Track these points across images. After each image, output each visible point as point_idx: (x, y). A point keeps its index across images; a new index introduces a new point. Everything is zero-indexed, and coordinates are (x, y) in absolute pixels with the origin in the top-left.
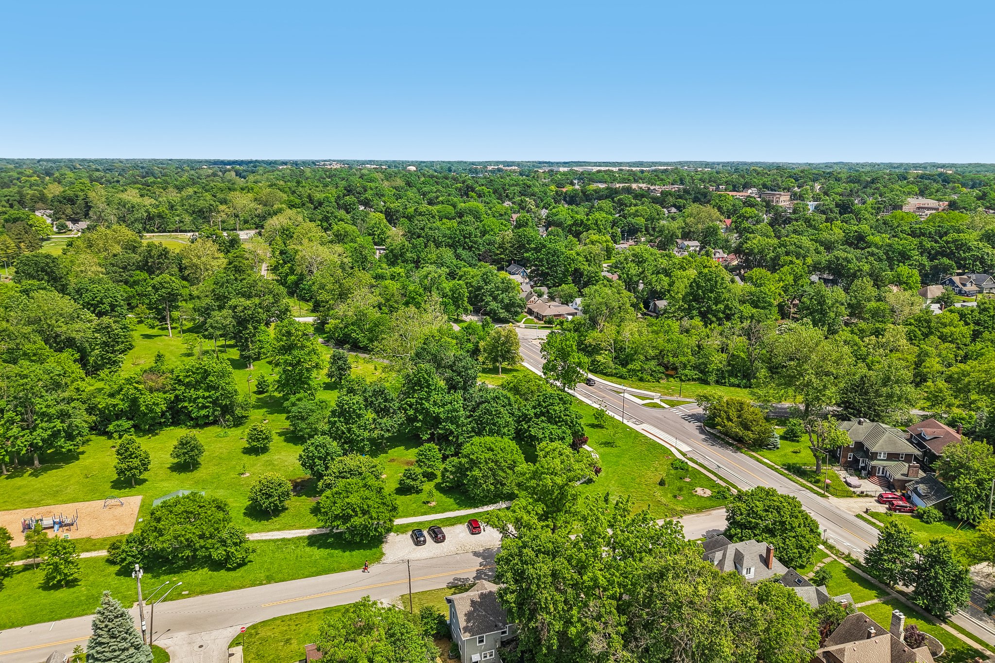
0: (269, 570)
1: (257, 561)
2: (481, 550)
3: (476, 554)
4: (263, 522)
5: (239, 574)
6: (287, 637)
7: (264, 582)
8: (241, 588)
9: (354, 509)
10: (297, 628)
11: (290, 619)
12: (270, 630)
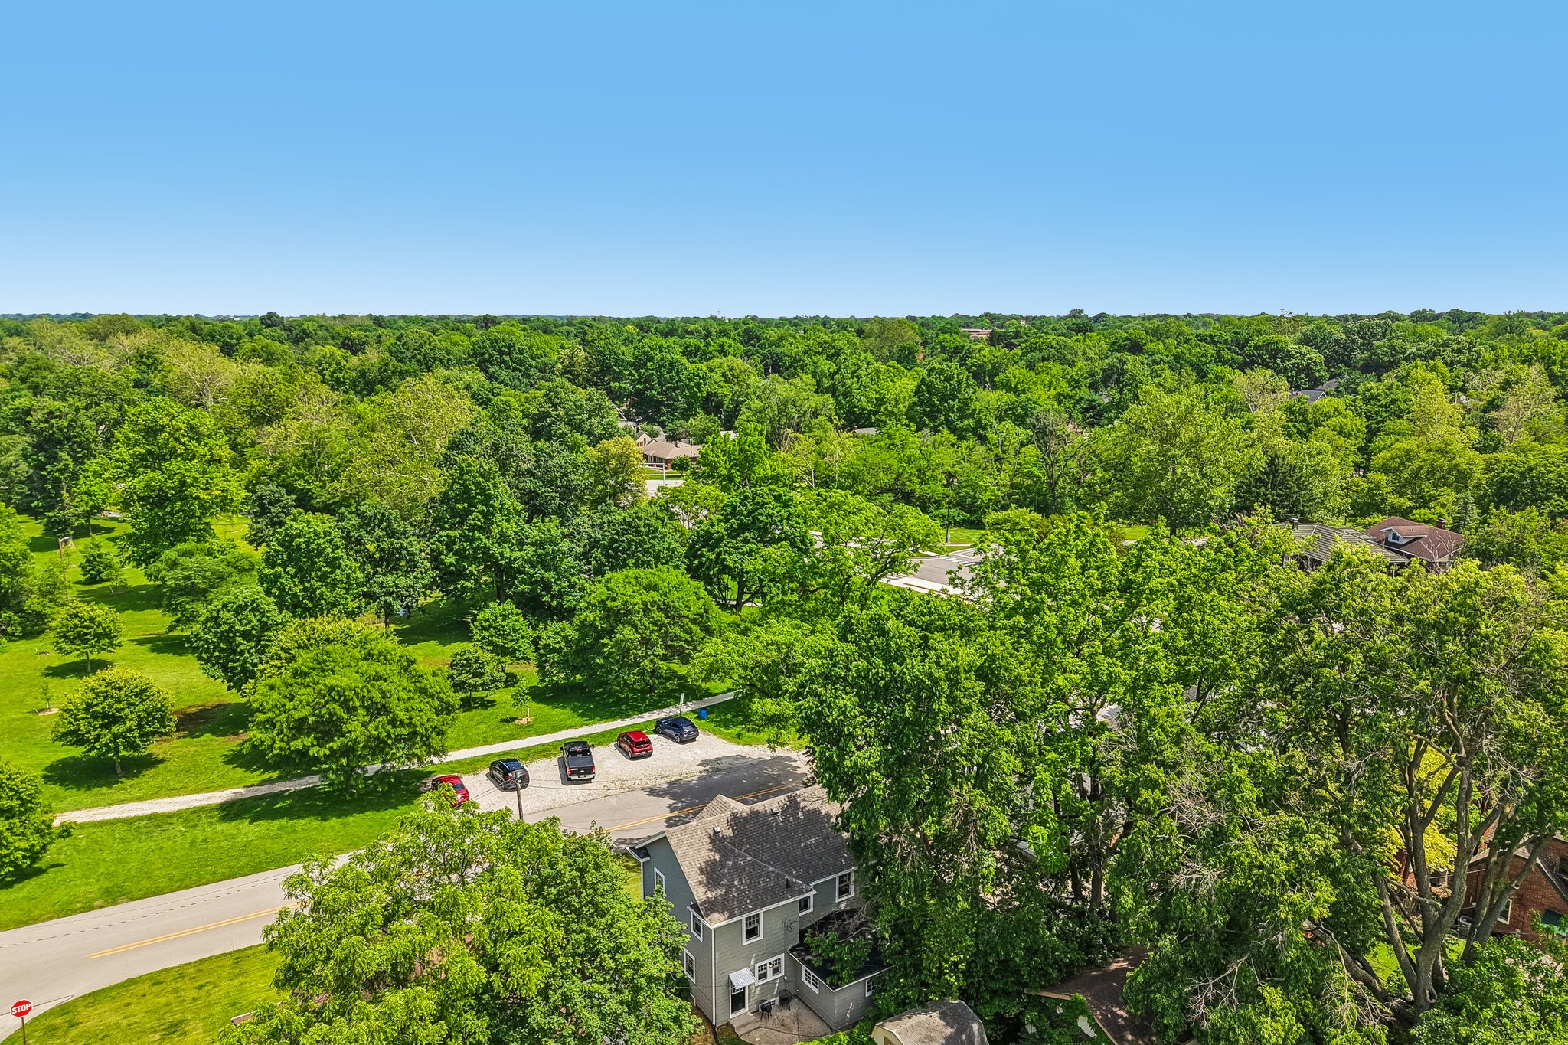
0: (111, 875)
1: (77, 863)
2: (663, 784)
3: (653, 792)
4: (95, 790)
5: (21, 894)
6: (170, 1019)
7: (96, 904)
8: (25, 924)
9: (347, 701)
10: (203, 993)
11: (181, 976)
12: (117, 1010)
